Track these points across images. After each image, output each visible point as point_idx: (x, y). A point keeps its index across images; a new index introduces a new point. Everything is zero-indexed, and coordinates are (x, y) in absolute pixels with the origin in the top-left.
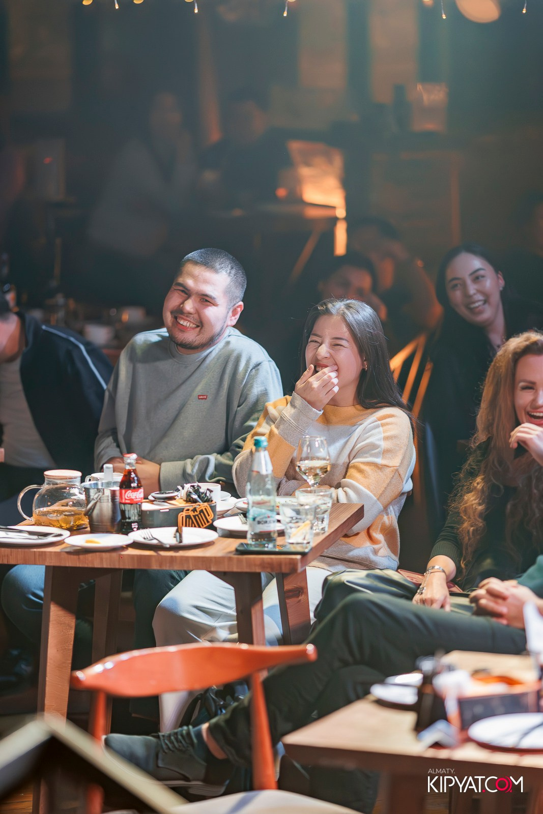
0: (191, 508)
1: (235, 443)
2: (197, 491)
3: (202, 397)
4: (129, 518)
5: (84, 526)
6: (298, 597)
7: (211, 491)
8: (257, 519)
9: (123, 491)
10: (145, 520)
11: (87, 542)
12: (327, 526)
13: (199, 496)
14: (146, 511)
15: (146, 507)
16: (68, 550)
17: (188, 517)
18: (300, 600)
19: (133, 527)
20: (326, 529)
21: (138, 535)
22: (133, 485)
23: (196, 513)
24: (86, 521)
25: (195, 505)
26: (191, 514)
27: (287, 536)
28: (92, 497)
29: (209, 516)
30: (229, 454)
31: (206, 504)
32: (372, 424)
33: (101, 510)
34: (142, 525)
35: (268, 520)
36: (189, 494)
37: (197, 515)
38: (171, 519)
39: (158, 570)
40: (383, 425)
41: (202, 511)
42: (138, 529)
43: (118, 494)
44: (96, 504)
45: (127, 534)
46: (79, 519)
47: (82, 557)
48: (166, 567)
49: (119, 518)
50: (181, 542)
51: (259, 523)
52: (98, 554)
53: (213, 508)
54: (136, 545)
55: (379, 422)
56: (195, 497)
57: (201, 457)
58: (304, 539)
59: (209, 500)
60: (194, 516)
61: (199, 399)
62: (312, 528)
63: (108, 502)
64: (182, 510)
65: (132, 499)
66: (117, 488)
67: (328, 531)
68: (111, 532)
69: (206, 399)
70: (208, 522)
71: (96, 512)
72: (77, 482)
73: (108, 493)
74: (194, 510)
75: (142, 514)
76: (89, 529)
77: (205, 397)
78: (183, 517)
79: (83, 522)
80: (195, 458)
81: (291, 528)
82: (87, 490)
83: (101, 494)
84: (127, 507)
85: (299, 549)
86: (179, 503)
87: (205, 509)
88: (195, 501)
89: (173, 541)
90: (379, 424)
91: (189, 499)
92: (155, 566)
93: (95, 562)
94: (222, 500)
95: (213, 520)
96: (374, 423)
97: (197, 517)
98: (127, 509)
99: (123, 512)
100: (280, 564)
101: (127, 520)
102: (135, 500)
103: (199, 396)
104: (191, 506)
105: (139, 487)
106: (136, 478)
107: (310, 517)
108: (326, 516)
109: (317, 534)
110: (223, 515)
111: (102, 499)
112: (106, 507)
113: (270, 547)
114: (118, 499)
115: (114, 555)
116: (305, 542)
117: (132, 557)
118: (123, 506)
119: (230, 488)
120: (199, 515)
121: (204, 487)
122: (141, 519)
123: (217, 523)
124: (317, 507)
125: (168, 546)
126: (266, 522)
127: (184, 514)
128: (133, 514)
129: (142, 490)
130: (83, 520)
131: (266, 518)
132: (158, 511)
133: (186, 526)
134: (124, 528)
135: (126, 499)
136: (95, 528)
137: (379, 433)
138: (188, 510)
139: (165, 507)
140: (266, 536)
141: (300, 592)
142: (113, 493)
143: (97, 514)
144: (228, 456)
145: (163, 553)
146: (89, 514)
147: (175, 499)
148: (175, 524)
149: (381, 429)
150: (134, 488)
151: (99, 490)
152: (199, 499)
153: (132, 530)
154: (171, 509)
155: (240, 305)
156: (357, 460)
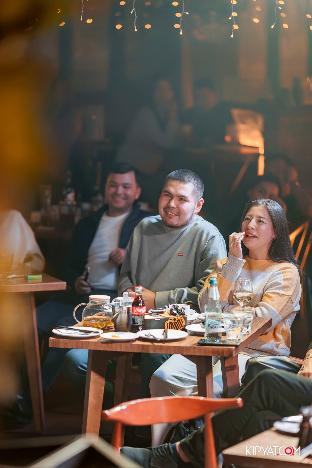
1: (199, 282)
2: (176, 309)
3: (180, 255)
4: (137, 323)
6: (233, 371)
7: (184, 309)
9: (134, 308)
10: (147, 325)
11: (113, 336)
13: (177, 312)
14: (147, 320)
15: (147, 317)
16: (102, 341)
17: (171, 323)
18: (234, 373)
19: (139, 328)
20: (250, 332)
21: (142, 333)
22: (140, 304)
23: (175, 321)
24: (112, 325)
25: (175, 317)
26: (173, 322)
27: (227, 336)
28: (116, 311)
29: (183, 323)
30: (195, 287)
31: (181, 316)
32: (277, 272)
33: (121, 318)
34: (145, 328)
36: (171, 311)
37: (176, 323)
38: (161, 325)
39: (153, 353)
40: (283, 273)
41: (179, 320)
42: (142, 330)
43: (131, 309)
44: (118, 315)
45: (135, 332)
46: (109, 323)
47: (109, 345)
48: (158, 352)
49: (132, 323)
50: (166, 338)
51: (211, 328)
52: (119, 343)
53: (185, 319)
54: (140, 339)
55: (281, 271)
56: (175, 312)
57: (179, 289)
58: (237, 337)
59: (183, 314)
60: (175, 323)
61: (179, 256)
62: (241, 331)
63: (125, 314)
64: (167, 319)
65: (138, 313)
66: (130, 306)
68: (126, 331)
69: (182, 256)
70: (182, 327)
71: (118, 319)
72: (108, 302)
73: (125, 309)
74: (175, 319)
75: (145, 321)
76: (114, 329)
77: (182, 255)
78: (168, 323)
79: (110, 325)
80: (175, 290)
81: (230, 331)
82: (113, 307)
83: (121, 309)
84: (136, 317)
85: (234, 343)
86: (166, 315)
87: (181, 319)
88: (175, 315)
89: (162, 337)
90: (281, 272)
91: (172, 313)
92: (151, 351)
93: (117, 348)
94: (191, 314)
95: (185, 326)
96: (278, 272)
97: (176, 324)
98: (136, 318)
99: (134, 320)
100: (223, 352)
101: (136, 325)
102: (141, 313)
103: (179, 254)
104: (172, 317)
105: (143, 306)
106: (141, 301)
107: (241, 325)
108: (250, 324)
109: (245, 335)
110: (191, 323)
111: (121, 312)
112: (124, 317)
113: (217, 342)
114: (131, 312)
115: (128, 344)
116: (238, 339)
117: (138, 345)
118: (133, 316)
119: (196, 307)
120: (177, 323)
121: (180, 306)
122: (144, 324)
123: (187, 328)
124: (245, 319)
125: (159, 340)
126: (215, 327)
127: (169, 322)
128: (139, 321)
129: (145, 308)
130: (110, 324)
131: (215, 325)
132: (154, 320)
133: (170, 329)
134: (134, 329)
135: (135, 313)
136: (117, 329)
137: (281, 277)
138: (171, 319)
139: (158, 317)
140: (215, 336)
141: (234, 368)
142: (128, 309)
143: (119, 321)
144: (195, 289)
145: (156, 344)
146: (114, 321)
147: (164, 313)
148: (163, 327)
149: (282, 275)
150: (140, 306)
151: (120, 307)
152: (177, 314)
153: (139, 330)
154: (161, 319)
155: (202, 201)
156: (268, 291)
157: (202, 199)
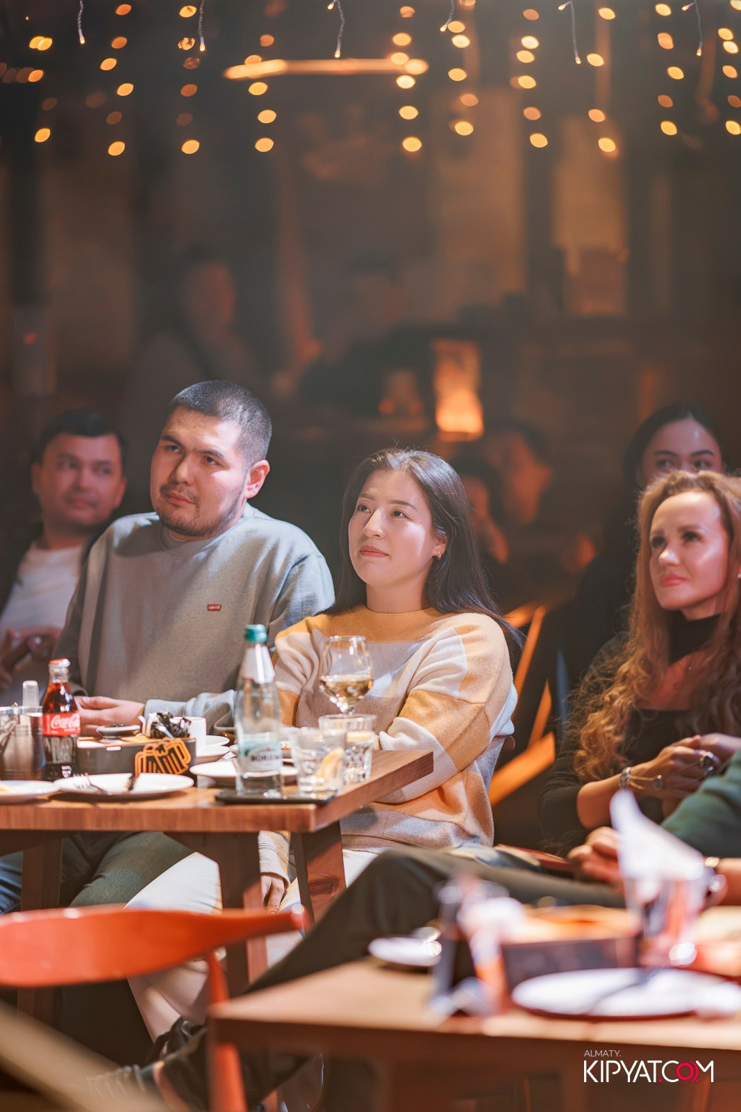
0: (155, 746)
2: (166, 722)
3: (213, 608)
6: (331, 892)
7: (189, 724)
8: (251, 753)
9: (48, 717)
10: (81, 763)
13: (169, 729)
14: (85, 750)
15: (84, 744)
17: (151, 759)
21: (69, 783)
22: (63, 709)
23: (163, 754)
25: (161, 741)
26: (156, 754)
29: (183, 757)
31: (179, 740)
33: (17, 748)
34: (77, 770)
35: (268, 754)
36: (154, 726)
37: (165, 757)
38: (125, 763)
40: (464, 641)
41: (172, 750)
42: (71, 775)
43: (41, 723)
44: (7, 739)
49: (43, 760)
51: (253, 759)
53: (191, 747)
54: (63, 796)
55: (459, 636)
56: (162, 728)
59: (184, 735)
60: (161, 758)
61: (209, 610)
63: (26, 735)
64: (141, 748)
65: (62, 730)
66: (40, 714)
68: (32, 779)
69: (219, 610)
70: (182, 767)
71: (8, 752)
73: (26, 721)
74: (161, 748)
75: (77, 753)
77: (218, 607)
78: (142, 759)
83: (15, 722)
85: (314, 796)
86: (140, 740)
87: (178, 748)
88: (162, 736)
89: (121, 790)
90: (458, 639)
91: (156, 734)
92: (89, 825)
95: (190, 765)
97: (164, 760)
100: (282, 817)
102: (66, 731)
103: (209, 606)
104: (155, 743)
106: (67, 697)
110: (205, 760)
111: (16, 730)
112: (23, 743)
113: (272, 794)
114: (41, 731)
115: (28, 809)
117: (55, 811)
120: (169, 757)
123: (195, 770)
126: (264, 758)
127: (144, 754)
132: (104, 749)
133: (146, 772)
135: (52, 729)
138: (150, 748)
139: (115, 745)
142: (34, 722)
143: (11, 756)
145: (102, 805)
148: (129, 769)
150: (65, 712)
151: (12, 718)
152: (167, 733)
154: (123, 748)
155: (264, 466)
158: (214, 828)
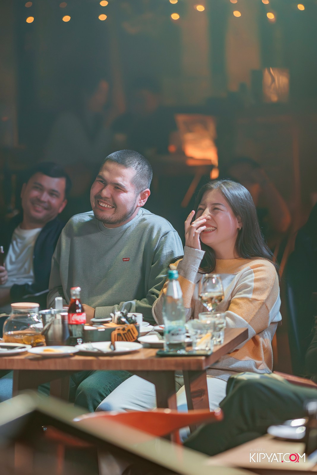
0: (121, 328)
1: (150, 291)
2: (125, 316)
3: (125, 260)
4: (75, 335)
5: (41, 344)
6: (201, 397)
7: (135, 316)
8: (172, 332)
9: (71, 315)
10: (87, 337)
11: (45, 351)
12: (222, 340)
13: (127, 320)
14: (87, 331)
15: (87, 328)
16: (30, 357)
17: (119, 335)
18: (202, 399)
19: (78, 342)
20: (222, 342)
21: (82, 347)
22: (77, 311)
23: (125, 332)
24: (43, 340)
25: (123, 326)
26: (122, 332)
27: (194, 345)
28: (47, 321)
29: (134, 333)
31: (132, 325)
32: (247, 272)
33: (54, 330)
34: (85, 341)
35: (180, 332)
36: (119, 319)
37: (126, 333)
38: (106, 336)
40: (255, 272)
41: (129, 330)
42: (82, 343)
43: (67, 318)
44: (50, 326)
45: (74, 346)
46: (37, 338)
47: (41, 362)
48: (104, 368)
49: (68, 335)
50: (115, 349)
51: (173, 335)
52: (53, 360)
53: (138, 328)
54: (81, 353)
55: (252, 270)
56: (124, 320)
57: (125, 303)
58: (207, 347)
59: (134, 322)
60: (124, 334)
61: (124, 261)
62: (212, 338)
63: (59, 324)
64: (114, 329)
65: (77, 321)
66: (66, 314)
67: (223, 343)
69: (128, 261)
70: (134, 338)
71: (50, 332)
72: (36, 310)
73: (59, 317)
74: (124, 329)
75: (84, 331)
76: (45, 345)
77: (128, 259)
78: (115, 335)
79: (40, 341)
80: (121, 304)
81: (197, 338)
82: (43, 316)
83: (54, 318)
85: (202, 352)
86: (112, 325)
87: (132, 329)
88: (124, 323)
89: (109, 350)
90: (252, 271)
91: (119, 322)
92: (96, 367)
93: (51, 366)
95: (138, 337)
96: (248, 271)
97: (126, 335)
100: (189, 363)
102: (79, 322)
103: (123, 259)
104: (120, 327)
106: (80, 305)
107: (210, 332)
108: (221, 333)
109: (216, 345)
110: (145, 334)
111: (55, 321)
112: (58, 327)
113: (183, 352)
114: (67, 322)
115: (65, 360)
116: (207, 349)
117: (78, 361)
120: (127, 334)
121: (130, 315)
122: (84, 336)
123: (140, 339)
124: (214, 323)
125: (105, 353)
126: (178, 334)
127: (115, 333)
128: (77, 332)
129: (84, 314)
130: (41, 339)
131: (177, 331)
132: (97, 330)
133: (118, 341)
134: (72, 342)
135: (73, 321)
136: (50, 344)
137: (252, 277)
138: (119, 329)
139: (102, 328)
141: (202, 393)
142: (63, 317)
144: (145, 301)
145: (101, 358)
146: (45, 334)
148: (109, 339)
149: (253, 274)
150: (79, 313)
151: (52, 315)
152: (127, 322)
153: (77, 344)
154: (106, 329)
155: (148, 191)
156: (236, 296)
157: (148, 190)
158: (156, 368)
